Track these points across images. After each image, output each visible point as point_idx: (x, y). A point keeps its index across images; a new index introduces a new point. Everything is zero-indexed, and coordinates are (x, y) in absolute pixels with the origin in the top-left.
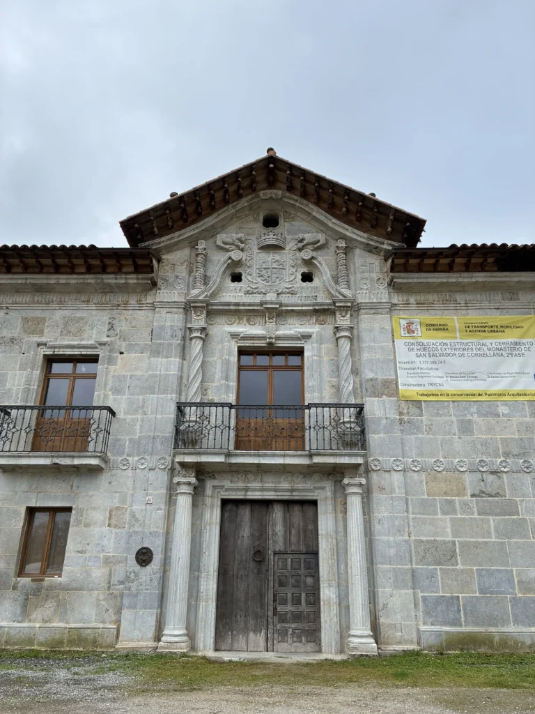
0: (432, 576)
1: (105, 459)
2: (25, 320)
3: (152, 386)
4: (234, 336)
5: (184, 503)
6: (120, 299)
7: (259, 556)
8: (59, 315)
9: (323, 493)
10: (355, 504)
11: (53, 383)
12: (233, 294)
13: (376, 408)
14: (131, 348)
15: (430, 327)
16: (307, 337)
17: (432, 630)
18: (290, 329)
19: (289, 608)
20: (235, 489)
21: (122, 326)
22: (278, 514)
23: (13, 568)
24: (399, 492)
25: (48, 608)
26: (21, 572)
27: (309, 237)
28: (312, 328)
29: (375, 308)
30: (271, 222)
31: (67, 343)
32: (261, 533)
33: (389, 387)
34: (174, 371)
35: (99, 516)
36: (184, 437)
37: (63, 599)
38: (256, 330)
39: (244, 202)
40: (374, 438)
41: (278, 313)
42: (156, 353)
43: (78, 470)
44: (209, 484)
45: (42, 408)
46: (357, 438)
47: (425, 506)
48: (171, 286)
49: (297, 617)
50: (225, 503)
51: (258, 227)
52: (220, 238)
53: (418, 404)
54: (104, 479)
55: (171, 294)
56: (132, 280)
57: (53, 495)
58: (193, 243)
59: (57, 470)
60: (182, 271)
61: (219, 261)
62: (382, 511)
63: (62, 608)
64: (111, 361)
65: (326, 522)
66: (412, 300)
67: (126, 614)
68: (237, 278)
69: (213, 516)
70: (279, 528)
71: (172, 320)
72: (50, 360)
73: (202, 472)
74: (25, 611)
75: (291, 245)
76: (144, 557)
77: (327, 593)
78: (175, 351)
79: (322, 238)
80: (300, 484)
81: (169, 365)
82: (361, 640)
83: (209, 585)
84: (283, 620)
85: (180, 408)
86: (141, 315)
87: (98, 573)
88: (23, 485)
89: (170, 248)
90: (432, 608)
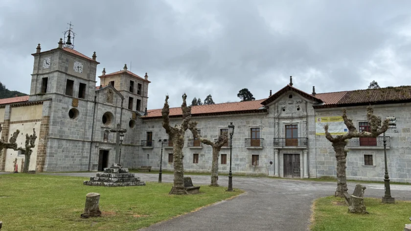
0: (320, 167)
1: (263, 147)
2: (246, 122)
3: (270, 133)
4: (284, 123)
5: (276, 155)
6: (262, 116)
7: (291, 163)
8: (252, 120)
9: (301, 153)
10: (305, 155)
11: (253, 133)
12: (283, 114)
13: (311, 137)
14: (265, 126)
15: (323, 119)
16: (298, 123)
17: (319, 175)
18: (295, 121)
19: (296, 171)
20: (285, 152)
21: (263, 122)
22: (294, 156)
23: (251, 164)
24: (314, 153)
25: (258, 170)
26: (253, 165)
27: (298, 100)
28: (299, 121)
29: (311, 116)
30: (291, 97)
31: (254, 126)
32: (291, 159)
33: (314, 133)
34: (273, 131)
35: (263, 156)
36: (276, 143)
37: (260, 168)
38: (288, 122)
39: (284, 94)
40: (310, 143)
41: (292, 118)
42: (270, 127)
43: (259, 149)
44: (281, 151)
45: (251, 139)
46: (306, 143)
47: (319, 155)
48: (271, 113)
49: (297, 173)
50: (284, 154)
51: (288, 98)
52: (280, 102)
53: (320, 136)
54: (263, 150)
55: (271, 115)
56: (264, 113)
57: (256, 153)
58: (275, 104)
59: (255, 149)
60: (273, 110)
61: (280, 107)
62: (311, 156)
63: (260, 170)
64: (262, 129)
65: (301, 158)
66: (320, 114)
67: (269, 172)
68: (284, 110)
69: (282, 157)
70: (294, 159)
71: (272, 120)
72: (251, 129)
73: (279, 150)
74: (254, 170)
75: (295, 102)
76: (271, 163)
77: (301, 169)
78: (273, 127)
79: (301, 100)
80: (296, 151)
81: (272, 130)
82: (306, 176)
83: (282, 167)
84: (295, 173)
85: (275, 138)
86: (267, 119)
87: (265, 165)
88: (251, 151)
89: (270, 106)
90: (319, 172)
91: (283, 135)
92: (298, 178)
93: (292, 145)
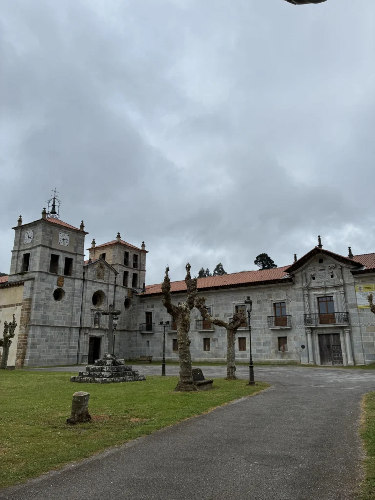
0: (368, 350)
1: (291, 327)
2: (268, 295)
3: (299, 309)
4: (315, 295)
5: (309, 335)
6: (287, 287)
7: (329, 346)
8: (274, 293)
9: (341, 332)
10: (347, 335)
11: (277, 308)
12: (314, 284)
13: (352, 311)
14: (292, 300)
15: (366, 288)
16: (333, 293)
17: (368, 361)
18: (329, 292)
19: (337, 357)
20: (320, 332)
21: (289, 295)
22: (332, 337)
23: (278, 349)
24: (359, 331)
25: (286, 357)
26: (280, 350)
27: (331, 265)
28: (334, 291)
29: (350, 284)
30: (321, 261)
31: (278, 300)
32: (328, 341)
33: (356, 306)
34: (302, 305)
35: (292, 338)
36: (307, 321)
37: (289, 354)
38: (321, 293)
39: (312, 258)
40: (352, 319)
41: (325, 288)
42: (298, 301)
43: (286, 329)
44: (314, 331)
45: (276, 316)
46: (347, 319)
47: (366, 334)
48: (298, 283)
49: (339, 359)
50: (319, 335)
51: (318, 263)
52: (308, 268)
53: (363, 309)
54: (292, 331)
55: (298, 286)
56: (289, 283)
57: (282, 335)
58: (302, 271)
59: (282, 329)
60: (300, 278)
61: (309, 274)
62: (355, 336)
63: (289, 357)
64: (288, 303)
65: (342, 339)
66: (361, 281)
67: (302, 358)
68: (314, 278)
69: (316, 338)
70: (332, 340)
71: (300, 292)
72: (275, 304)
73: (312, 329)
74: (282, 357)
75: (327, 268)
76: (303, 347)
77: (344, 354)
78: (302, 300)
79: (334, 265)
80: (335, 331)
81: (301, 304)
82: (350, 362)
83: (318, 352)
84: (335, 359)
85: (305, 315)
86: (293, 291)
87: (295, 350)
88: (276, 332)
89: (296, 273)
90: (368, 357)
91: (315, 310)
92: (340, 365)
93: (327, 322)
